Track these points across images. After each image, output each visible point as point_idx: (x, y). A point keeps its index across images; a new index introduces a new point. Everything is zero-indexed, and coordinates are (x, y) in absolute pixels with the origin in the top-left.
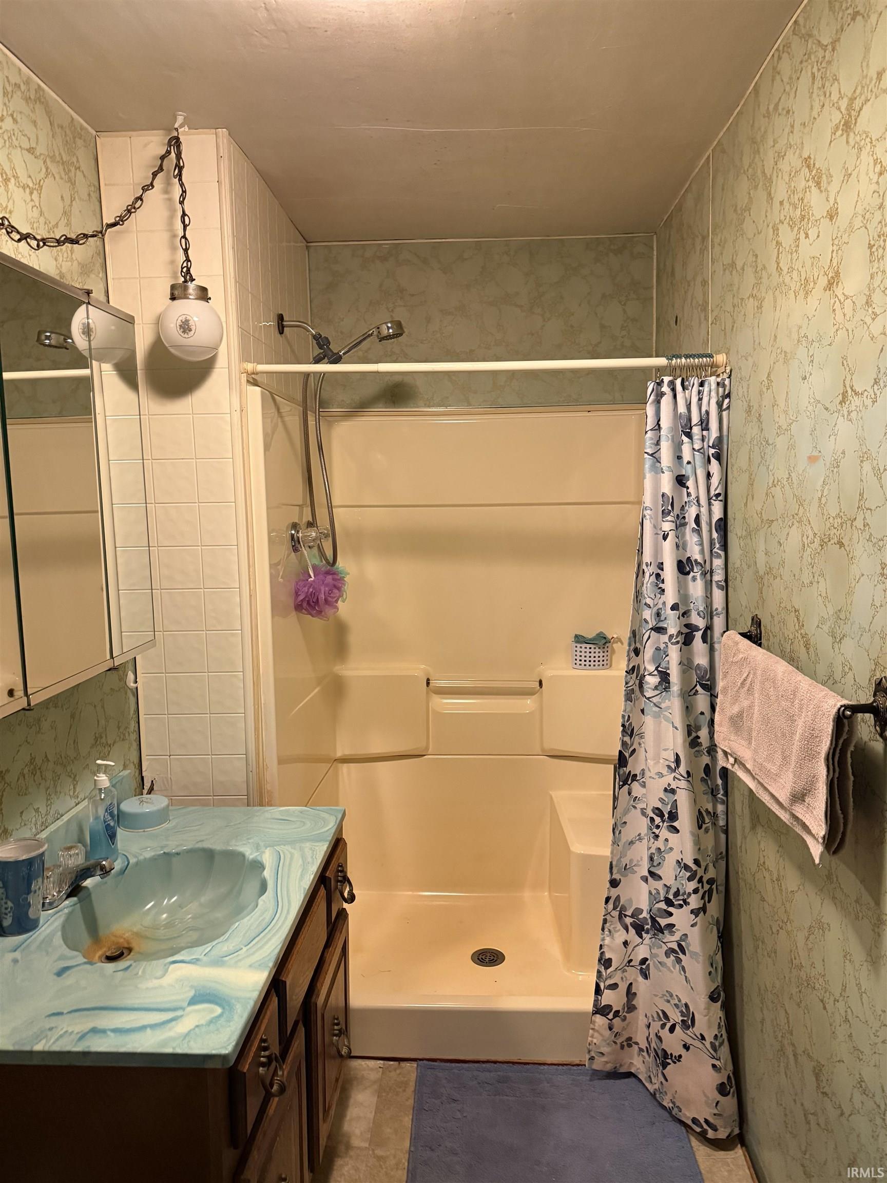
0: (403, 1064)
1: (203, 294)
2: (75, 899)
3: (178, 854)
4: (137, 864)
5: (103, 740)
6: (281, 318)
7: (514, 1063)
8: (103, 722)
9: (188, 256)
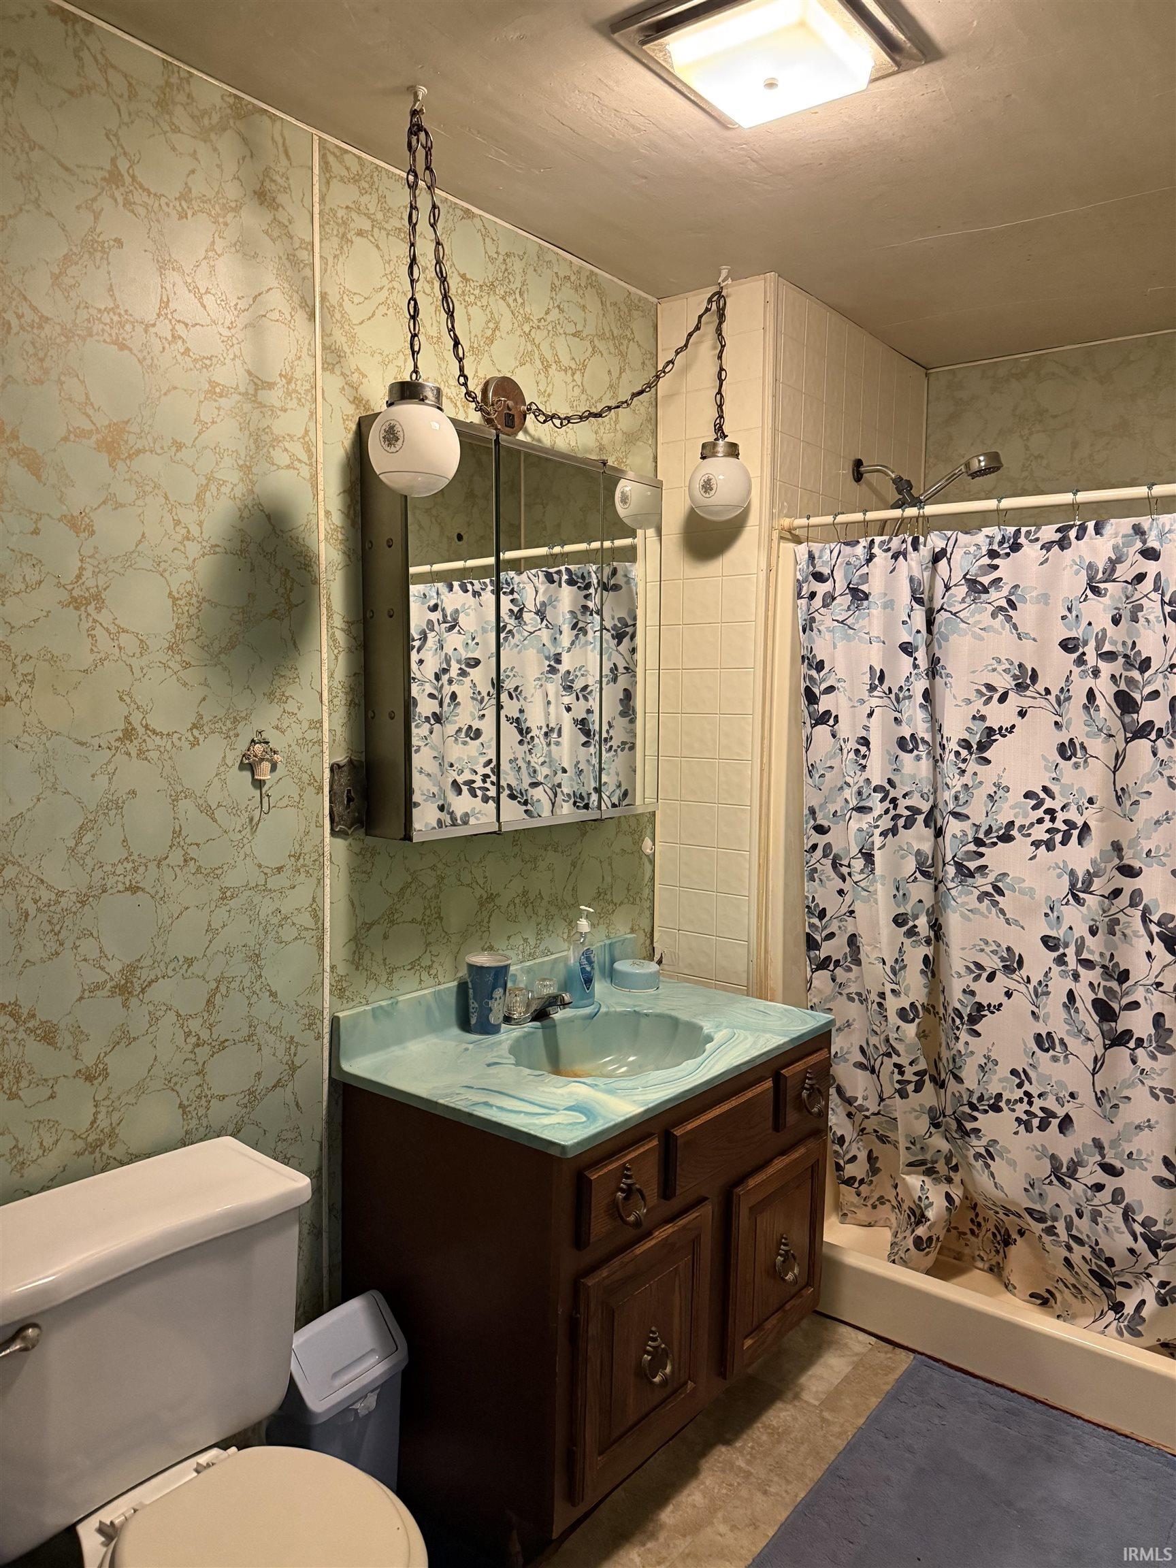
0: (898, 1350)
1: (733, 450)
2: (537, 1024)
3: (647, 1015)
4: (607, 1014)
5: (608, 897)
6: (858, 463)
7: (1037, 1401)
8: (609, 879)
9: (722, 412)
